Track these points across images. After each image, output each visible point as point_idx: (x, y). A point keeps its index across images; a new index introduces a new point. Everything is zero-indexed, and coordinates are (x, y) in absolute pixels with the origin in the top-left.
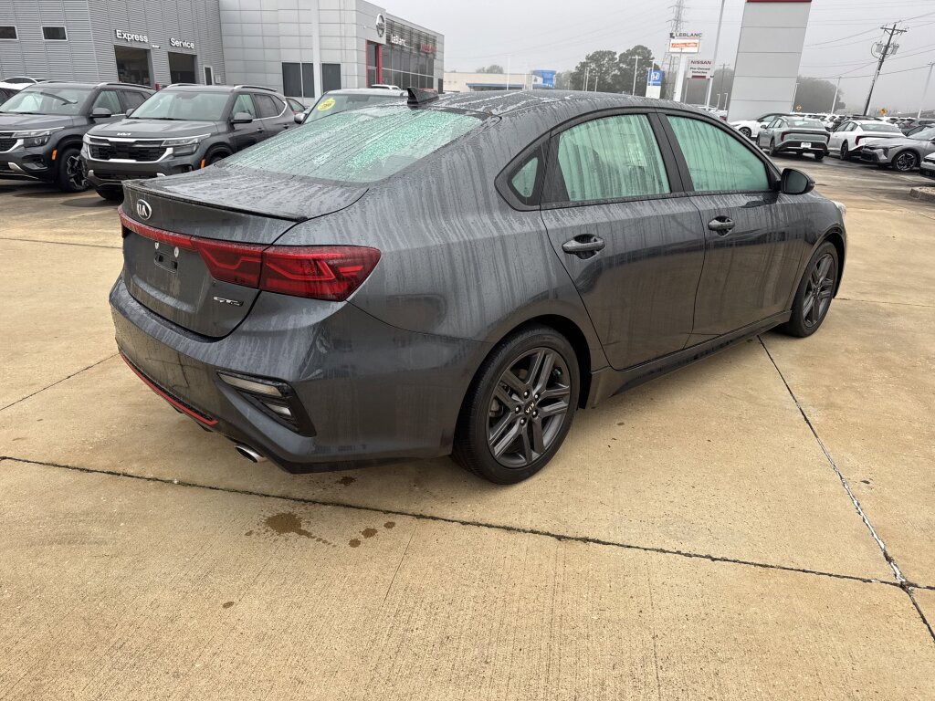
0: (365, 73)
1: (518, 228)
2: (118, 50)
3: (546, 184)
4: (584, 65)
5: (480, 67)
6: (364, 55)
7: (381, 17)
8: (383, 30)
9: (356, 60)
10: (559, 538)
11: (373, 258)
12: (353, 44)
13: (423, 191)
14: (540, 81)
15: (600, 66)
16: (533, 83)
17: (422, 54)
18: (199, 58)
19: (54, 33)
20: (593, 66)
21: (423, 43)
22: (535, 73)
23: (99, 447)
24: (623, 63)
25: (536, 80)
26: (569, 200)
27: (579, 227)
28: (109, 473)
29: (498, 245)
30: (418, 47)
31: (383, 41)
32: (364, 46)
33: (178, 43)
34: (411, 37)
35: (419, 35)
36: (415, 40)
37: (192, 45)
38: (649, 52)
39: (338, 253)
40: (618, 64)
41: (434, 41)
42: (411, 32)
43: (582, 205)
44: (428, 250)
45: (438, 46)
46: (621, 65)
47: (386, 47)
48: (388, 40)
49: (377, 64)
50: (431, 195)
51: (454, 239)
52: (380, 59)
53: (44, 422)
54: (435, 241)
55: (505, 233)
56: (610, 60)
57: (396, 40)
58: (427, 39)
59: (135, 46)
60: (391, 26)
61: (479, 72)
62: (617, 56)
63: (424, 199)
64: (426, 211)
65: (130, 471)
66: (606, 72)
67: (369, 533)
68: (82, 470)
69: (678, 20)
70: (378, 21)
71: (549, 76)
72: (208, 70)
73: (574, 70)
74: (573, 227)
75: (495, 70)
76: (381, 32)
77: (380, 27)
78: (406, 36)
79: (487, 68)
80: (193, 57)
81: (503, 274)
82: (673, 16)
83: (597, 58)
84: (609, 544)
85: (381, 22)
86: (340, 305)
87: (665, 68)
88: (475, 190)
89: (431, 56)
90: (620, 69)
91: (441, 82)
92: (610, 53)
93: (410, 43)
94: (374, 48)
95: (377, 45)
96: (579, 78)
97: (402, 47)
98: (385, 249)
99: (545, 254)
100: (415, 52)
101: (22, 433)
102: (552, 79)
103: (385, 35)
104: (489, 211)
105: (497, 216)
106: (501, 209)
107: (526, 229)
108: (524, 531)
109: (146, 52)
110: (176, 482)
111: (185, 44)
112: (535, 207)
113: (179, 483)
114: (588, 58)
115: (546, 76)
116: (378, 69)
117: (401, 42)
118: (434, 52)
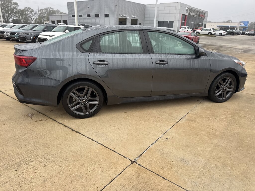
0: (180, 23)
1: (79, 56)
2: (119, 19)
3: (94, 47)
6: (181, 18)
7: (188, 7)
8: (188, 11)
9: (178, 20)
11: (34, 59)
12: (178, 15)
13: (55, 46)
14: (243, 25)
16: (240, 25)
17: (200, 17)
19: (107, 15)
21: (201, 14)
22: (241, 22)
25: (241, 24)
26: (101, 51)
27: (100, 58)
29: (71, 60)
30: (199, 15)
31: (187, 14)
32: (181, 16)
33: (134, 17)
35: (200, 12)
36: (198, 13)
37: (137, 17)
39: (26, 57)
41: (205, 13)
42: (197, 11)
45: (206, 15)
47: (188, 16)
48: (189, 14)
49: (185, 21)
52: (186, 19)
54: (53, 57)
55: (74, 57)
57: (192, 14)
58: (202, 13)
59: (123, 18)
60: (191, 10)
61: (223, 22)
63: (54, 48)
64: (54, 51)
67: (41, 120)
70: (187, 8)
72: (140, 23)
75: (229, 21)
76: (187, 12)
77: (187, 10)
78: (196, 13)
79: (226, 21)
80: (137, 20)
84: (81, 134)
86: (26, 68)
88: (69, 47)
89: (203, 18)
91: (205, 25)
94: (184, 16)
95: (186, 15)
97: (194, 15)
98: (38, 58)
99: (86, 64)
100: (198, 17)
103: (188, 12)
104: (73, 51)
106: (76, 52)
107: (82, 57)
108: (68, 127)
109: (126, 19)
111: (135, 17)
112: (88, 52)
115: (245, 23)
116: (185, 22)
117: (194, 14)
118: (204, 17)
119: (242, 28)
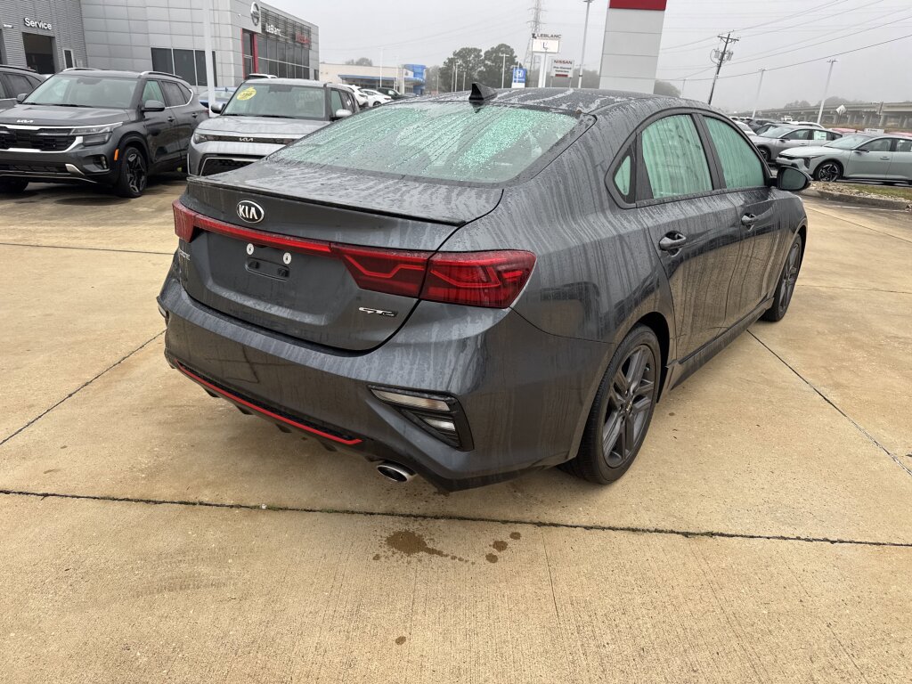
0: (241, 62)
1: (627, 226)
3: (637, 181)
4: (451, 61)
5: (348, 60)
6: (239, 43)
7: (256, 5)
8: (258, 18)
9: (231, 48)
10: (686, 535)
11: (529, 262)
12: (227, 31)
13: (554, 191)
14: (411, 75)
15: (466, 62)
16: (405, 76)
17: (298, 44)
18: (57, 40)
20: (460, 62)
21: (298, 33)
22: (406, 67)
23: (153, 473)
24: (489, 59)
25: (407, 74)
26: (654, 197)
27: (668, 224)
28: (181, 503)
29: (618, 244)
30: (293, 37)
31: (258, 29)
32: (239, 34)
33: (33, 24)
34: (286, 27)
35: (294, 25)
36: (290, 30)
37: (49, 26)
38: (512, 51)
39: (503, 257)
40: (483, 61)
41: (309, 32)
42: (286, 22)
43: (663, 202)
44: (570, 250)
45: (313, 36)
46: (487, 62)
47: (262, 37)
48: (264, 29)
49: (252, 53)
50: (560, 195)
51: (588, 241)
52: (256, 47)
53: (70, 449)
54: (574, 242)
55: (620, 232)
56: (476, 56)
57: (271, 29)
58: (302, 28)
60: (266, 16)
61: (348, 64)
62: (482, 53)
63: (555, 200)
65: (206, 500)
66: (473, 68)
67: (500, 546)
68: (148, 502)
69: (537, 22)
70: (253, 9)
71: (420, 70)
72: (68, 54)
73: (441, 65)
74: (664, 225)
75: (364, 62)
76: (256, 20)
77: (254, 16)
78: (281, 26)
79: (356, 60)
80: (51, 39)
81: (624, 272)
82: (532, 18)
83: (463, 54)
84: (733, 536)
85: (256, 10)
86: (505, 312)
87: (527, 66)
88: (592, 189)
89: (306, 46)
90: (485, 65)
91: (316, 72)
92: (475, 50)
93: (285, 33)
94: (250, 36)
95: (252, 34)
96: (447, 73)
97: (278, 36)
98: (538, 252)
99: (649, 250)
100: (290, 42)
101: (51, 464)
102: (422, 74)
103: (260, 24)
104: (603, 211)
105: (610, 216)
106: (612, 208)
107: (634, 227)
110: (264, 507)
111: (42, 25)
112: (633, 205)
113: (269, 508)
114: (455, 54)
115: (417, 70)
116: (254, 58)
117: (276, 31)
118: (309, 43)
119: (412, 87)
